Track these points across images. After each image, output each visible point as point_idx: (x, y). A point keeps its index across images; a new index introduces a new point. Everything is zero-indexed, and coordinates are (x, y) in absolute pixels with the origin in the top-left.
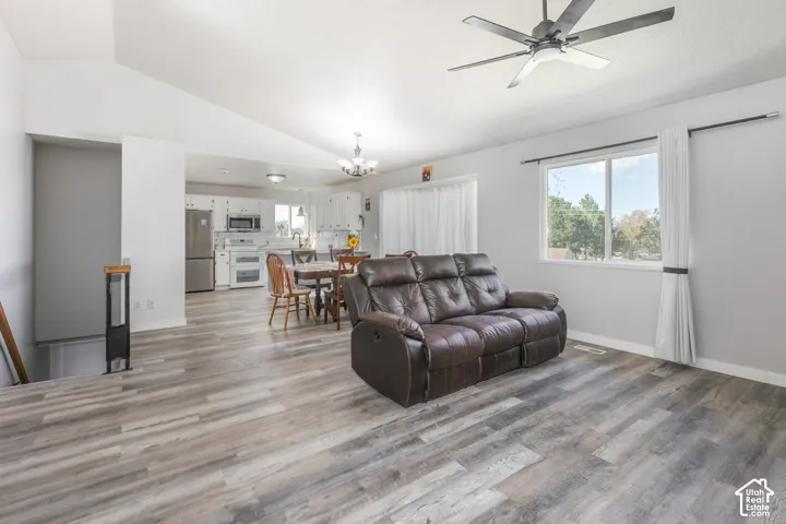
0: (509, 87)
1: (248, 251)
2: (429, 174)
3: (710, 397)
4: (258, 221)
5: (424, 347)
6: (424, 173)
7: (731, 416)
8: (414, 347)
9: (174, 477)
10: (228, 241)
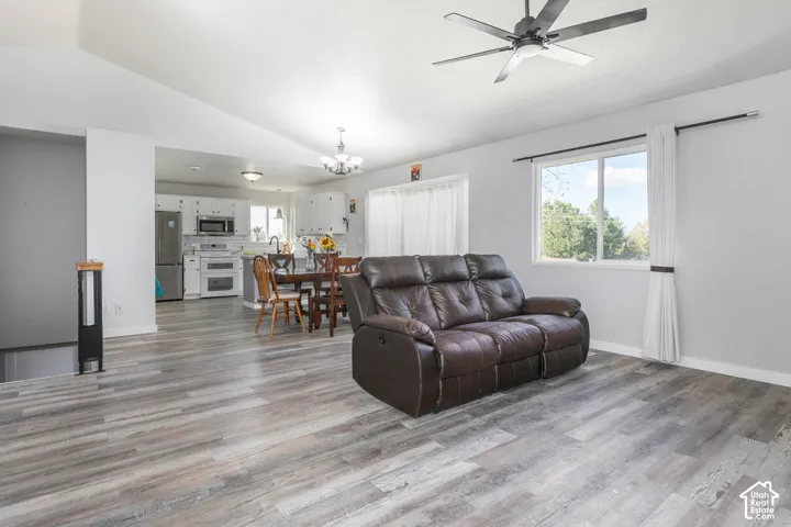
0: (496, 82)
1: (220, 256)
2: (418, 173)
3: (688, 389)
4: (231, 224)
5: (436, 352)
6: (413, 172)
7: (702, 404)
8: (425, 351)
9: (164, 455)
10: (197, 246)
